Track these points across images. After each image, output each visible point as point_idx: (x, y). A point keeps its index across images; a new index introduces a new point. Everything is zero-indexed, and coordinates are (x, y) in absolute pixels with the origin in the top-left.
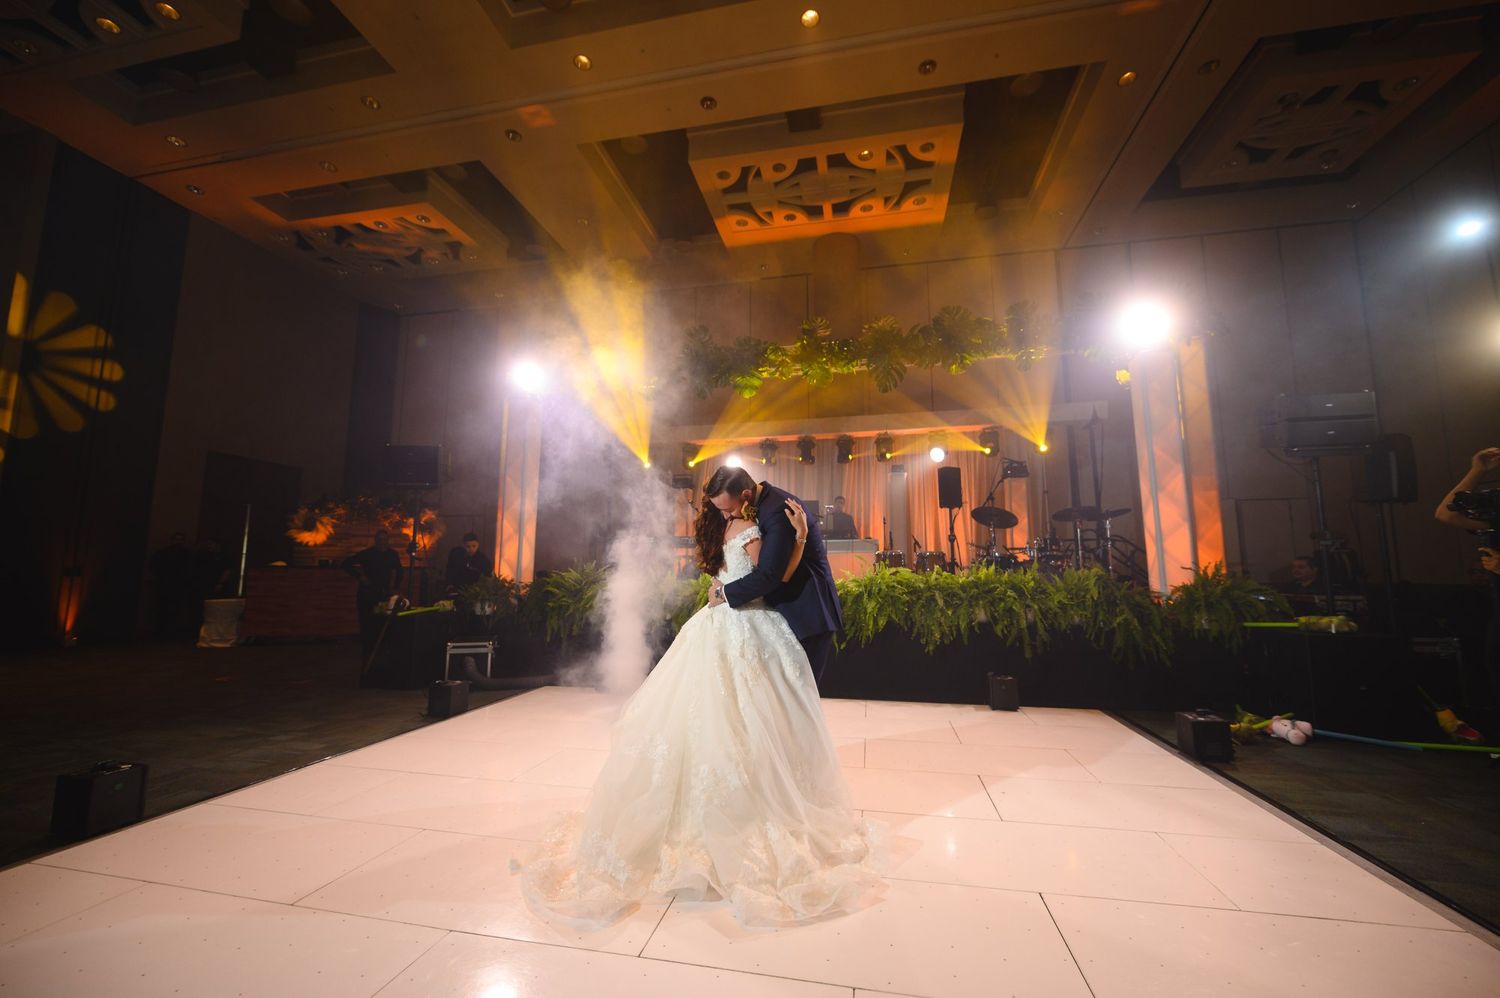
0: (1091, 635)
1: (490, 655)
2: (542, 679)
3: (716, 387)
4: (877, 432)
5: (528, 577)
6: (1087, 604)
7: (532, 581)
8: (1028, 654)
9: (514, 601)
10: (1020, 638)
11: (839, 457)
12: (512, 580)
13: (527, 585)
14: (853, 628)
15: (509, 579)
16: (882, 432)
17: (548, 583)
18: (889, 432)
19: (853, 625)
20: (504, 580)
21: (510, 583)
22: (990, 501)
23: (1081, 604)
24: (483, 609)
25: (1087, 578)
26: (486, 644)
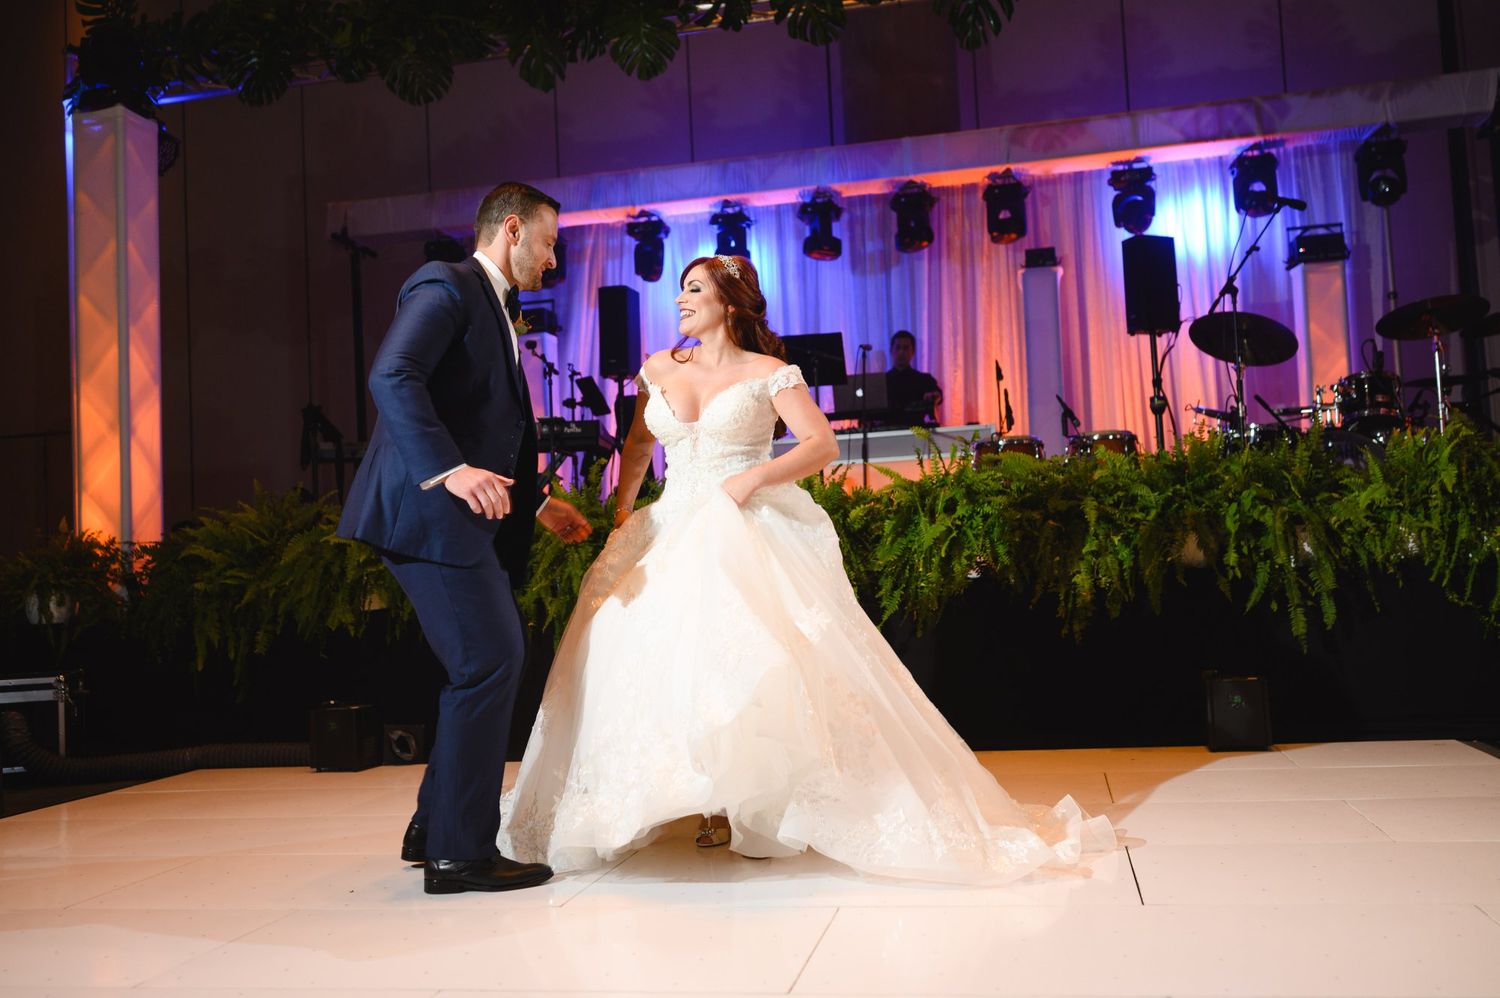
0: (1441, 577)
1: (61, 706)
2: (188, 754)
3: (573, 59)
4: (988, 170)
5: (149, 530)
6: (1432, 504)
7: (159, 538)
8: (1299, 625)
9: (118, 589)
10: (1276, 590)
11: (898, 236)
12: (112, 542)
13: (145, 549)
14: (897, 593)
15: (103, 540)
16: (1000, 169)
17: (194, 539)
18: (1013, 167)
19: (895, 587)
20: (94, 544)
21: (106, 548)
22: (1228, 297)
23: (1419, 505)
24: (44, 609)
25: (1432, 446)
26: (52, 680)
